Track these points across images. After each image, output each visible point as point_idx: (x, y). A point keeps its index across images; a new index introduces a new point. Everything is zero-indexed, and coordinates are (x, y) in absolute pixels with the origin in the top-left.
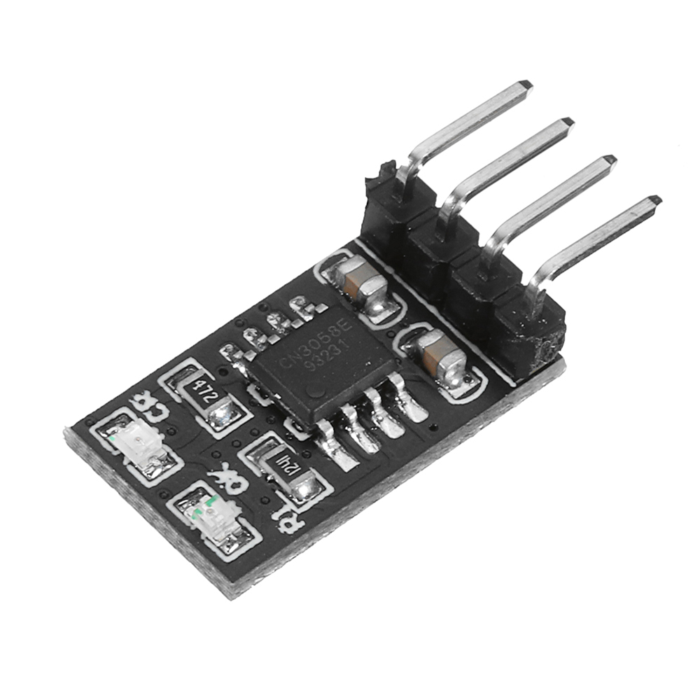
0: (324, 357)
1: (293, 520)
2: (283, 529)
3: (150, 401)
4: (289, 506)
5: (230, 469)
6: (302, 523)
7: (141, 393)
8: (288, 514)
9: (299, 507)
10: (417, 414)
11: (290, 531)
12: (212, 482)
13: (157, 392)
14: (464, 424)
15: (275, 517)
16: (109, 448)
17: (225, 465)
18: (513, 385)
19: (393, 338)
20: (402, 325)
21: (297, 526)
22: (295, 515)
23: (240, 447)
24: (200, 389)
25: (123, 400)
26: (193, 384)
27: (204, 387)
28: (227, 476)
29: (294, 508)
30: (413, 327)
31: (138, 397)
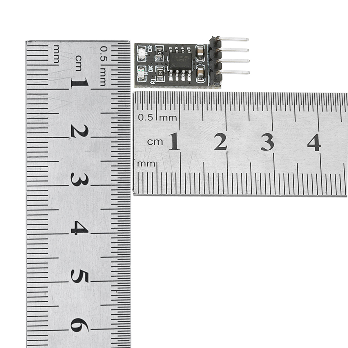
0: (180, 60)
1: (154, 82)
2: (151, 82)
3: (151, 48)
4: (155, 80)
5: (152, 67)
6: (155, 84)
7: (151, 46)
8: (154, 81)
9: (157, 81)
10: (189, 79)
11: (152, 84)
12: (148, 67)
13: (153, 47)
14: (195, 86)
15: (152, 80)
16: (137, 51)
17: (152, 66)
18: (209, 85)
19: (198, 64)
20: (201, 64)
21: (153, 83)
22: (155, 82)
23: (157, 65)
24: (159, 52)
25: (147, 45)
26: (159, 50)
27: (160, 52)
28: (151, 68)
29: (156, 80)
30: (202, 65)
31: (149, 46)
